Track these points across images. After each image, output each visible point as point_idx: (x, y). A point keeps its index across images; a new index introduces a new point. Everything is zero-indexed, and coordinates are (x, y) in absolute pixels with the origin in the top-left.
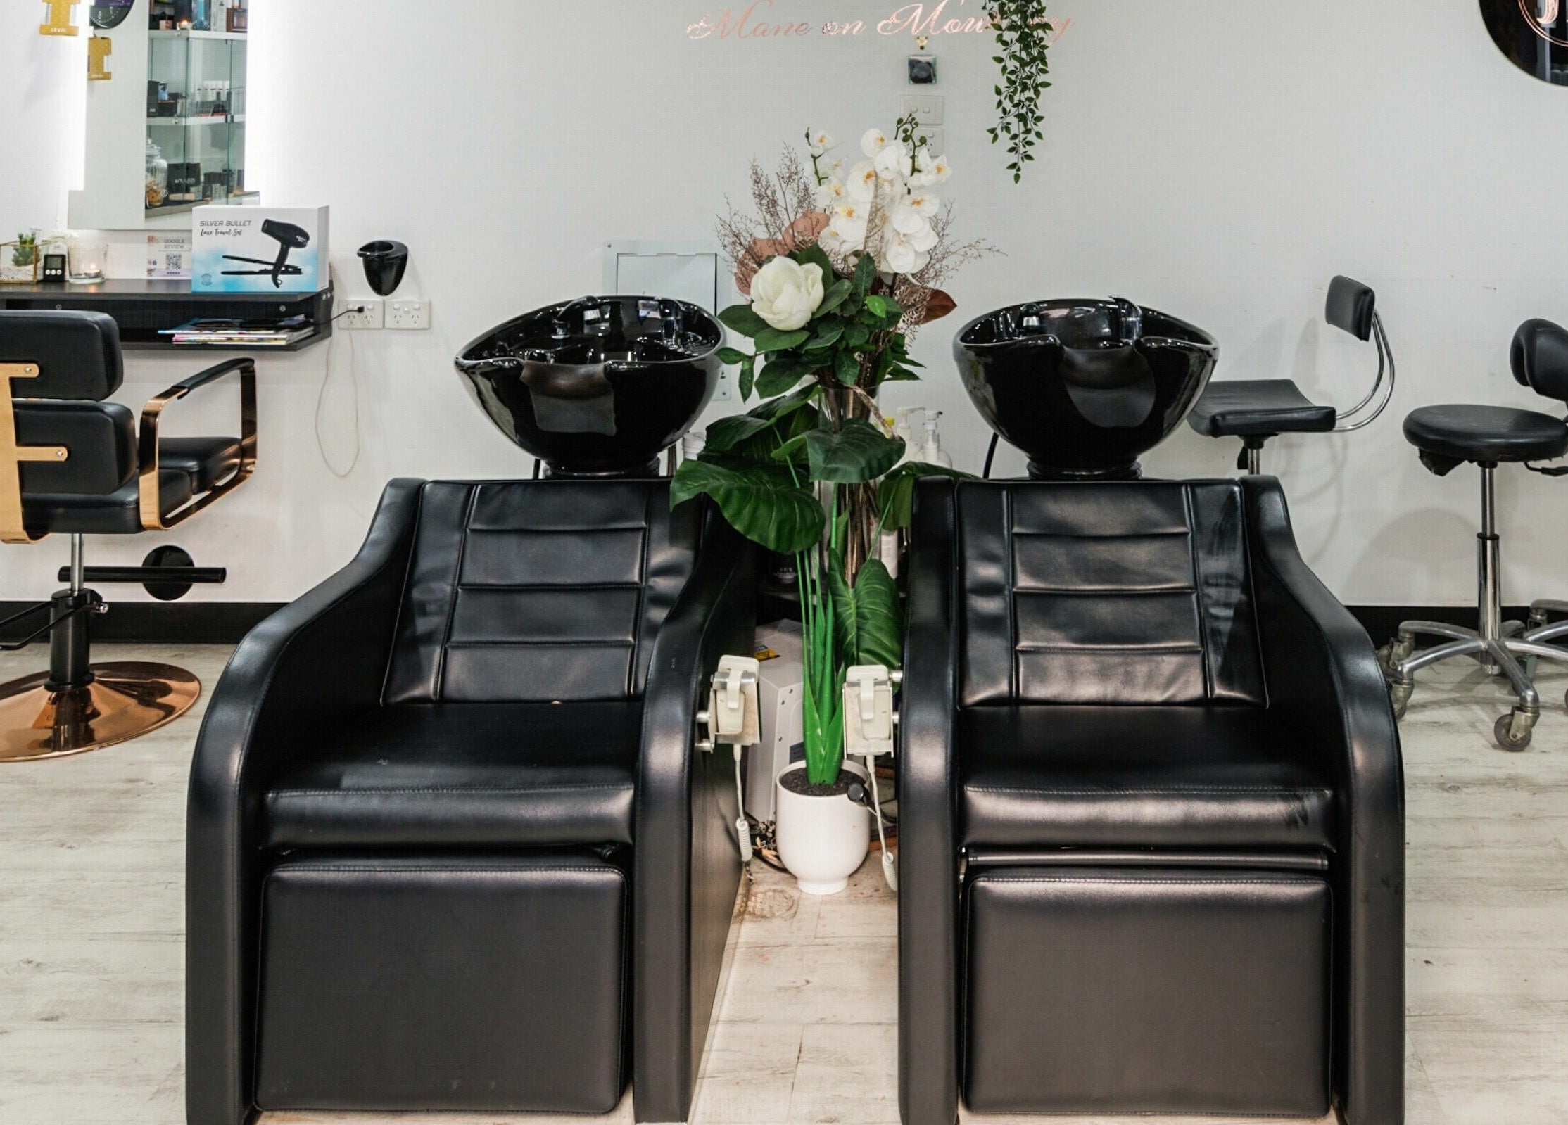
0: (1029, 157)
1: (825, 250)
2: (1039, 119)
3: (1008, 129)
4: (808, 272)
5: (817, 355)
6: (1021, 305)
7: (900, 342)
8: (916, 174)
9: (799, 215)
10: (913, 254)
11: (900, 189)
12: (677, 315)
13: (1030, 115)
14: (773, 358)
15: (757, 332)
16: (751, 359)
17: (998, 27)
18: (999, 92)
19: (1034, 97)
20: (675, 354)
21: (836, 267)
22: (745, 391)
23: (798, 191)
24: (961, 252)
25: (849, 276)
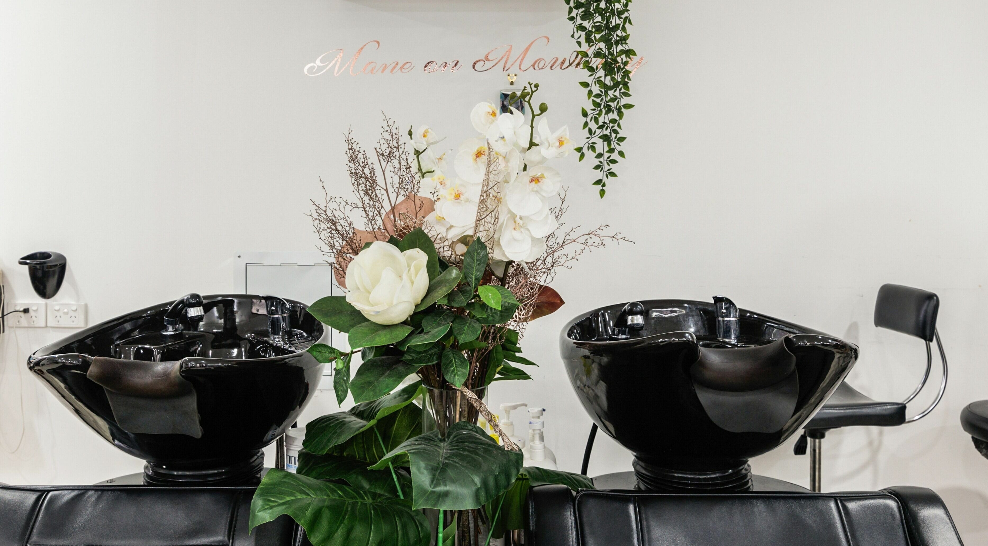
0: (613, 174)
1: (430, 236)
2: (622, 139)
3: (593, 148)
4: (411, 259)
5: (420, 353)
6: (626, 304)
7: (513, 339)
8: (534, 148)
9: (401, 198)
10: (530, 240)
11: (516, 164)
12: (283, 313)
13: (613, 135)
14: (371, 356)
15: (352, 326)
16: (347, 356)
17: (586, 55)
18: (585, 114)
19: (617, 118)
20: (278, 350)
21: (442, 254)
22: (340, 393)
23: (400, 169)
24: (582, 240)
25: (458, 264)
